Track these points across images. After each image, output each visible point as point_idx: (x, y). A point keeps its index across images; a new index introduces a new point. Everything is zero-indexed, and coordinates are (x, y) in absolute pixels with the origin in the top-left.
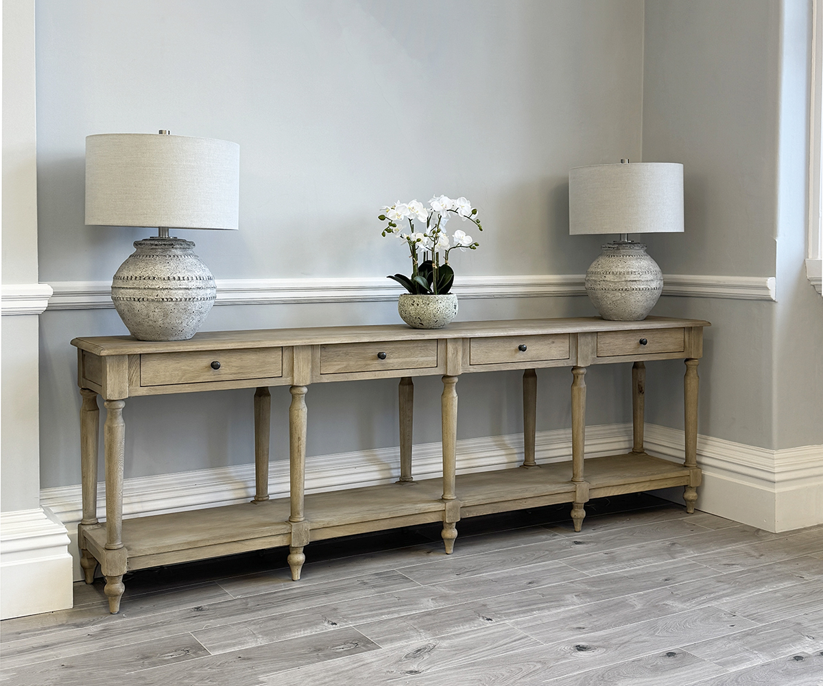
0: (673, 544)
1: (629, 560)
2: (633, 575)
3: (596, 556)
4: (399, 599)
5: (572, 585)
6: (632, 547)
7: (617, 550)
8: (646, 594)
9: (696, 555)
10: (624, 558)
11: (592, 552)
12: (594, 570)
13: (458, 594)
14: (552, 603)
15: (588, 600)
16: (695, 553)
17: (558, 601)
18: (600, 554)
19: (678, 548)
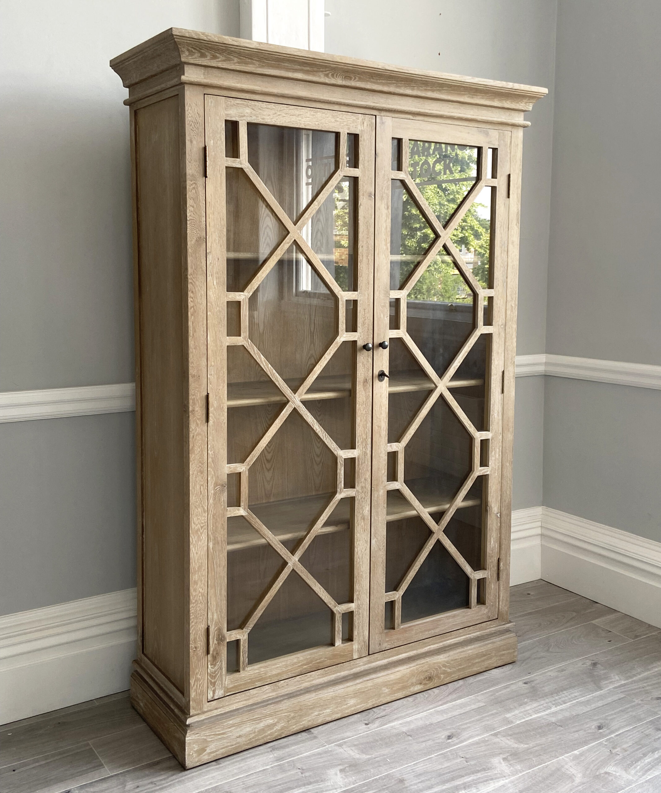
0: (595, 664)
1: (552, 693)
2: (561, 721)
3: (513, 687)
4: (303, 771)
5: (497, 740)
6: (551, 671)
7: (537, 676)
8: (581, 754)
9: (623, 682)
10: (547, 689)
11: (509, 680)
12: (517, 712)
13: (369, 760)
14: (479, 775)
15: (518, 767)
16: (620, 680)
17: (484, 770)
18: (518, 685)
19: (600, 671)
